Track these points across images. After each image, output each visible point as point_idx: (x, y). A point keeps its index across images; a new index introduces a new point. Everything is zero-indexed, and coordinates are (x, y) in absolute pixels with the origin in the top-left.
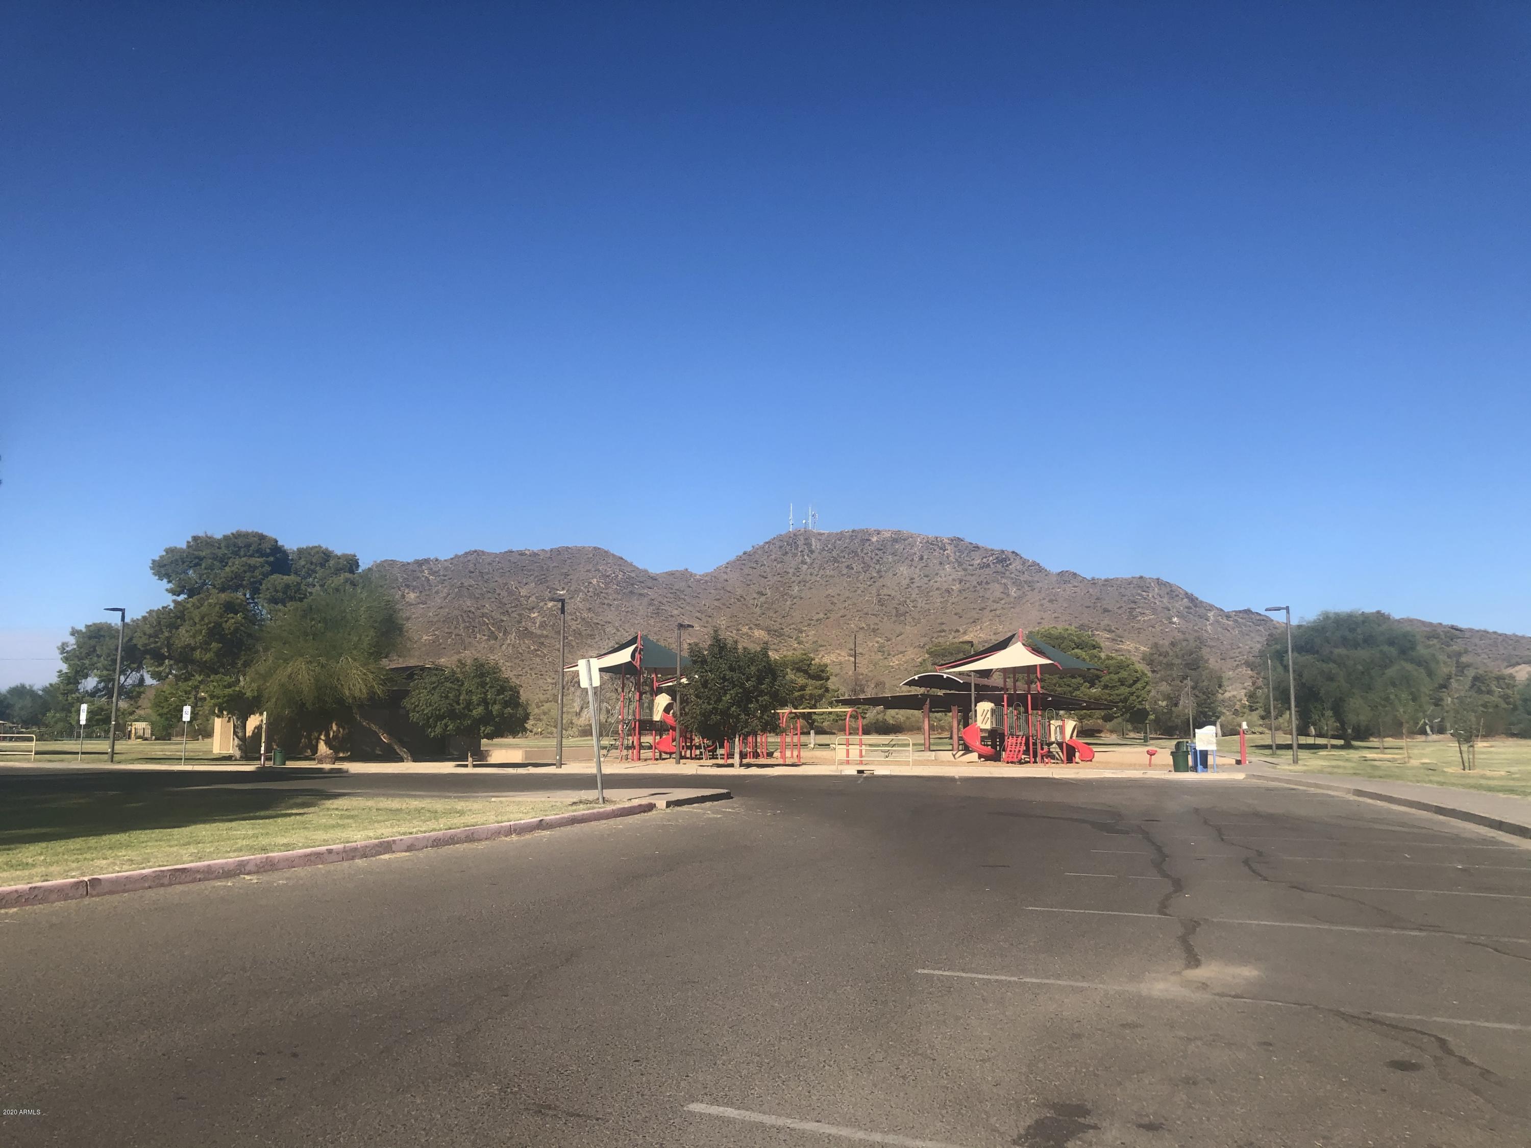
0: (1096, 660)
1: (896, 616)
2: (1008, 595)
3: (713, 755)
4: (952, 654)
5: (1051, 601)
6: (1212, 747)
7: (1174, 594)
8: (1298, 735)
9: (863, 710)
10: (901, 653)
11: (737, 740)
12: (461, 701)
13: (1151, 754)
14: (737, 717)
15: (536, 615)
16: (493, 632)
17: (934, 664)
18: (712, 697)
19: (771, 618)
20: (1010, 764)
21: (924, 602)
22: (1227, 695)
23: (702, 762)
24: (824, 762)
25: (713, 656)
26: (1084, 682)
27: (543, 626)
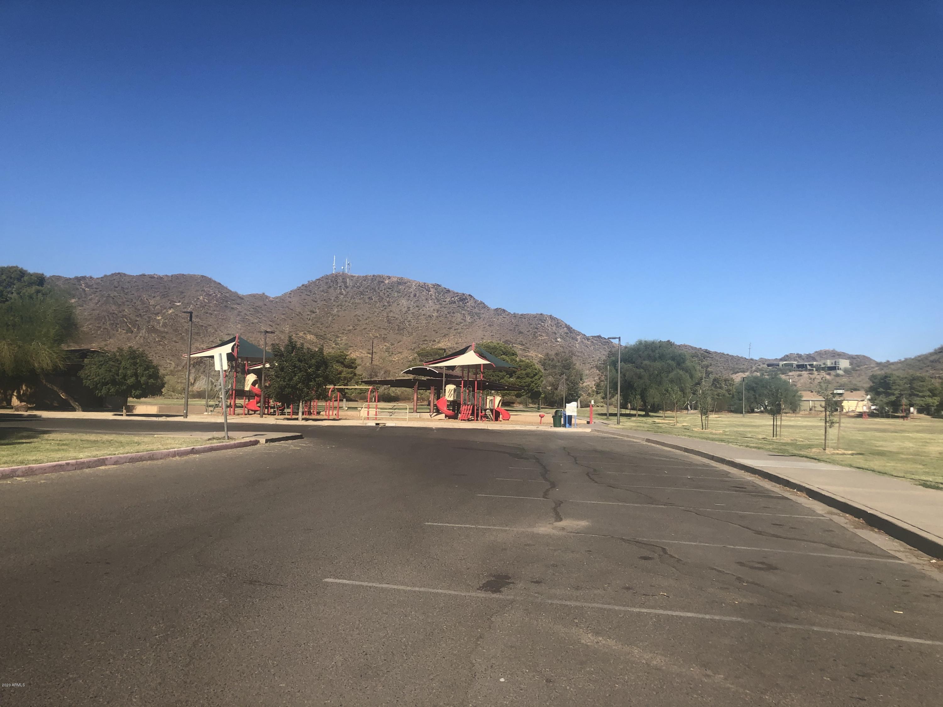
0: (514, 362)
1: (398, 330)
2: (465, 321)
3: (282, 413)
4: (431, 355)
5: (490, 326)
6: (574, 414)
7: (559, 325)
8: (621, 408)
9: (377, 387)
10: (400, 353)
11: (301, 404)
12: (120, 374)
13: (542, 417)
14: (302, 390)
15: (160, 318)
16: (130, 328)
17: (421, 361)
18: (286, 377)
19: (318, 327)
20: (463, 421)
21: (415, 322)
22: (585, 384)
23: (276, 417)
24: (352, 418)
25: (288, 352)
26: (507, 374)
27: (165, 325)
